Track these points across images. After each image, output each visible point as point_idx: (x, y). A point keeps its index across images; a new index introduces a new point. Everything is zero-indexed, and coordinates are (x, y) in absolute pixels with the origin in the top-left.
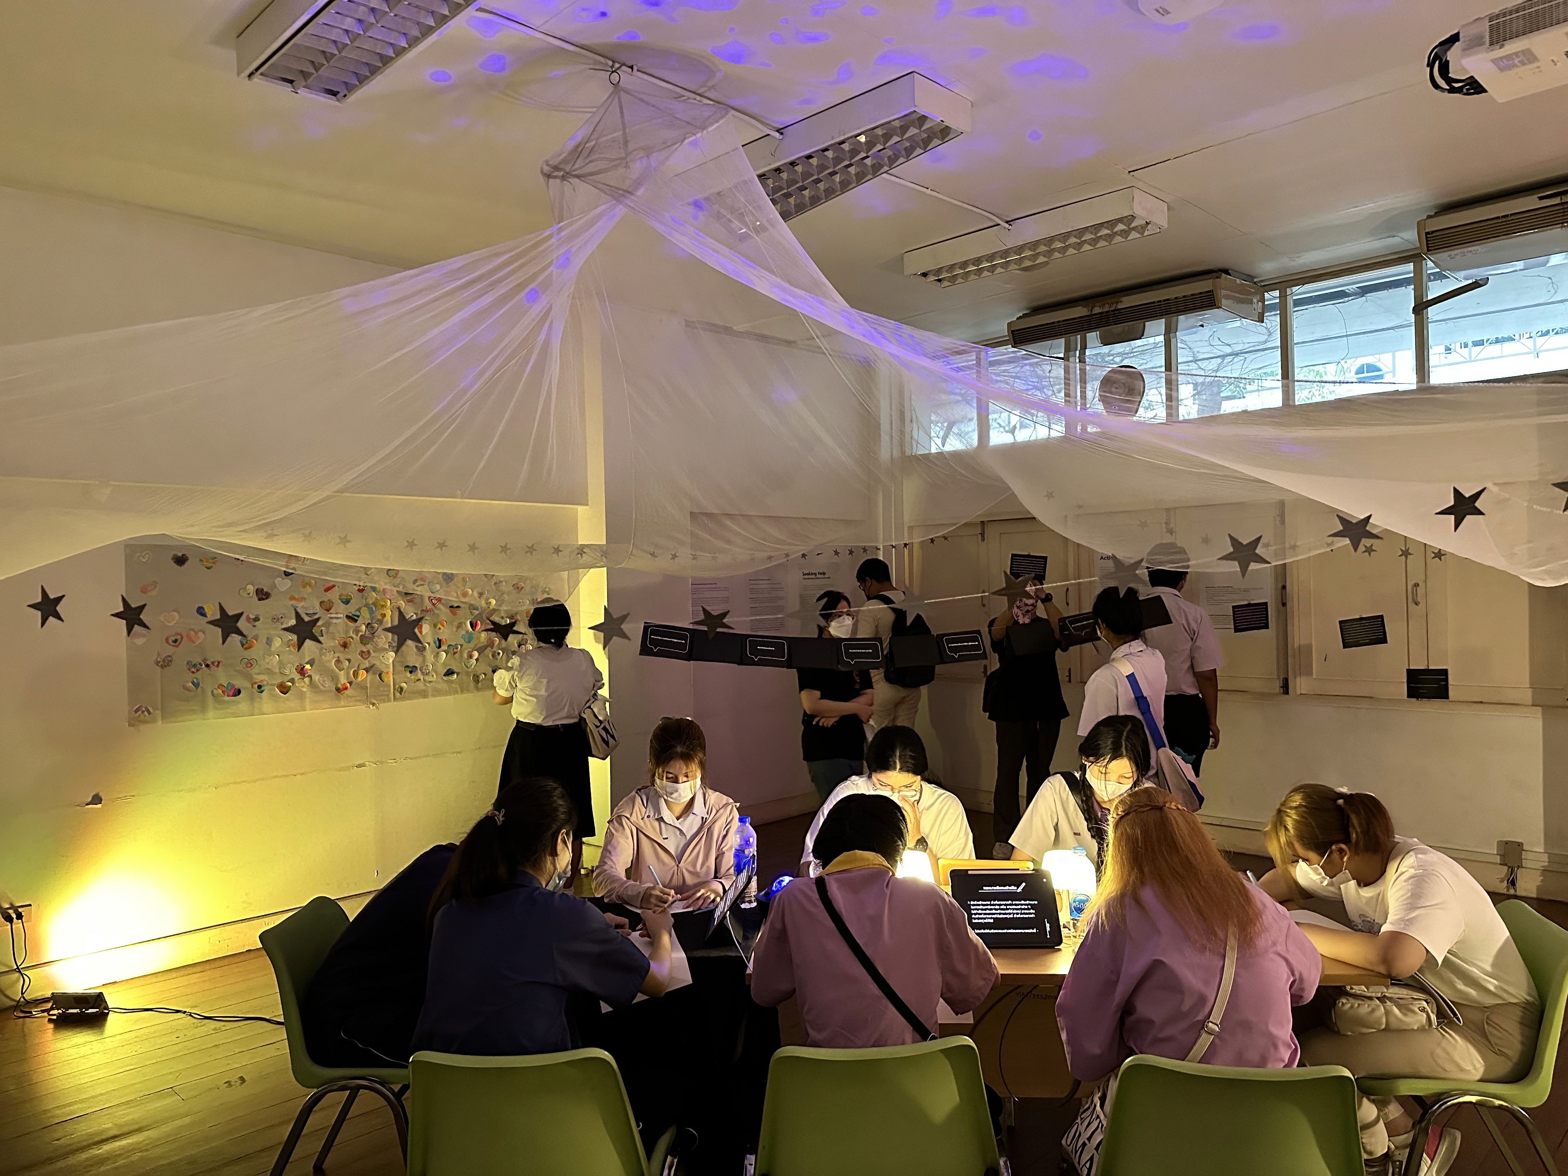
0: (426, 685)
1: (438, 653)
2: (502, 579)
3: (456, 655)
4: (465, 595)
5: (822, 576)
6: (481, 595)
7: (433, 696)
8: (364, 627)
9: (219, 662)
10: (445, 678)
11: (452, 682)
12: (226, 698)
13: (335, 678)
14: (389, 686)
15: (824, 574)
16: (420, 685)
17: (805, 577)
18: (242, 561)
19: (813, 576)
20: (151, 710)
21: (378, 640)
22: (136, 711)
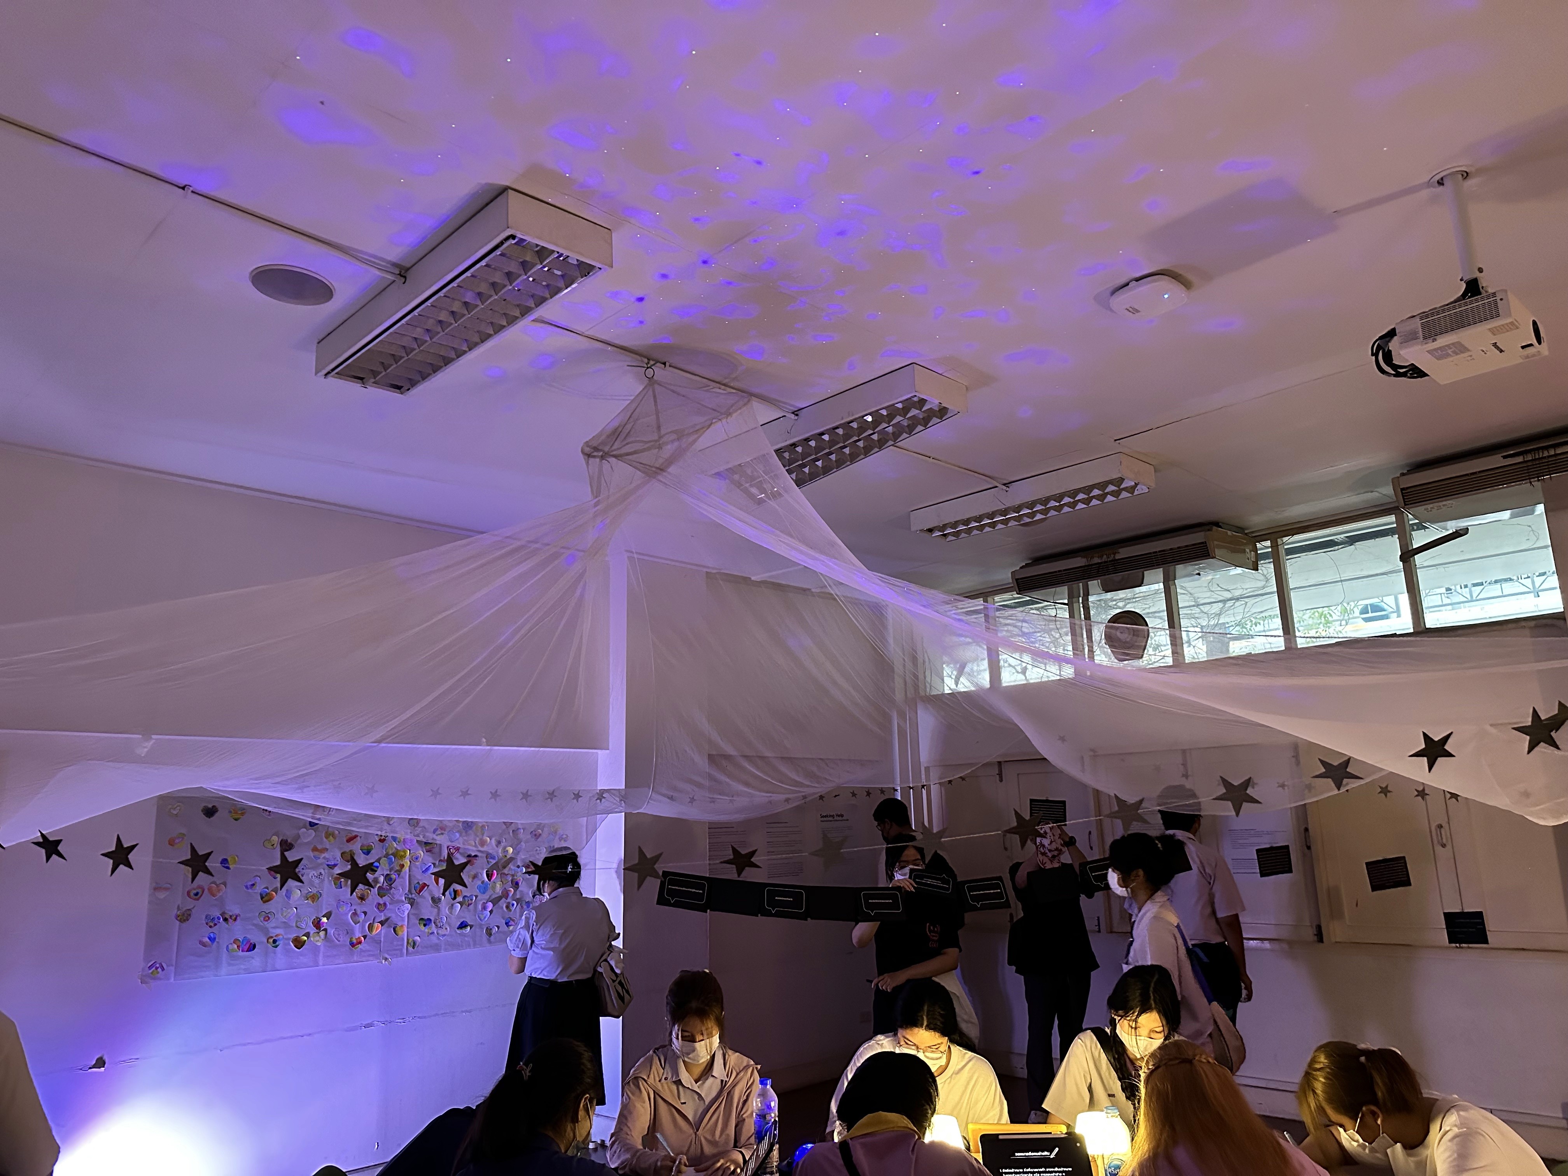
0: (439, 939)
1: (452, 905)
2: (519, 827)
3: (471, 907)
4: (483, 843)
5: (840, 818)
6: (499, 843)
7: (446, 950)
8: (382, 879)
9: (237, 916)
10: (458, 931)
11: (464, 935)
12: (241, 953)
13: (349, 932)
14: (403, 939)
15: (842, 816)
16: (434, 938)
17: (822, 819)
18: (270, 812)
19: (831, 819)
20: (165, 966)
21: (395, 892)
22: (150, 968)
